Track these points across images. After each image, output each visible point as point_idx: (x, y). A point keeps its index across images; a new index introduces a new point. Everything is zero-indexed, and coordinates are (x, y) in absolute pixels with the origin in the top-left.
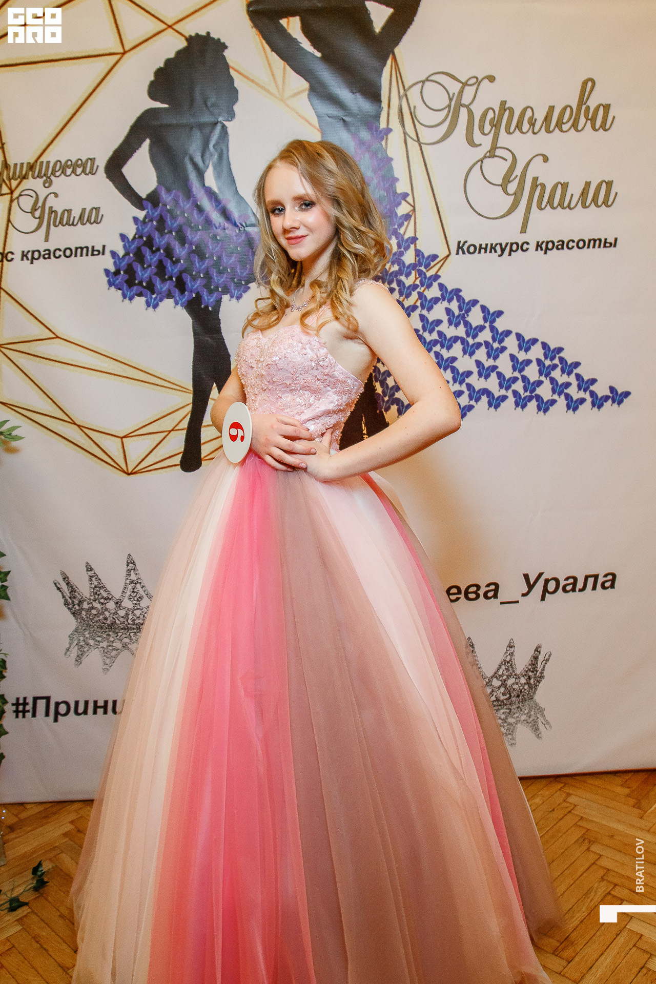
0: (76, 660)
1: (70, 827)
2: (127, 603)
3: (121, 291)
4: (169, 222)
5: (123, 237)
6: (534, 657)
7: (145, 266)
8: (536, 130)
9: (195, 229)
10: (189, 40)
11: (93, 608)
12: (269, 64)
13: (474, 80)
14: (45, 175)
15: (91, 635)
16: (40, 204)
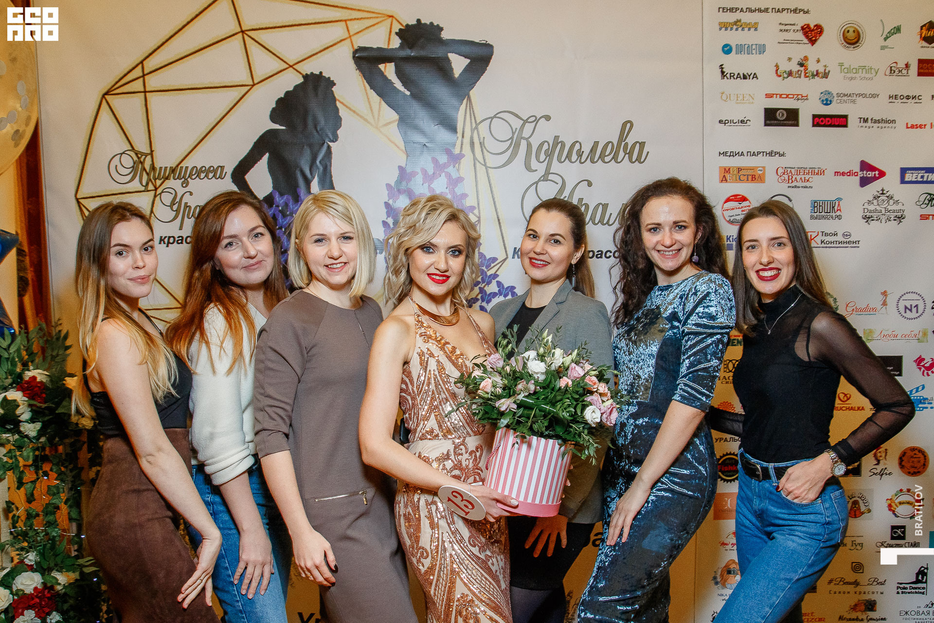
4: (281, 220)
8: (583, 161)
10: (306, 77)
12: (368, 100)
13: (533, 119)
14: (183, 177)
16: (178, 200)
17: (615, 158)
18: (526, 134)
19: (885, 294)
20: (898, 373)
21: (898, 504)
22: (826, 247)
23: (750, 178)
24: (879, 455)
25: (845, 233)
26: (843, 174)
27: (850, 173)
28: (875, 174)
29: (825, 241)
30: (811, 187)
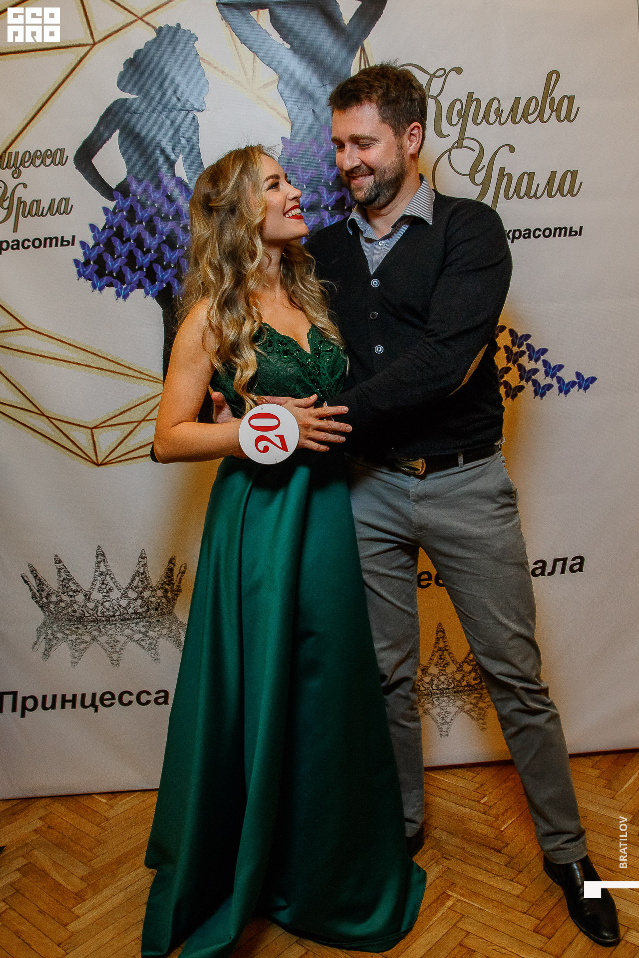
0: (44, 654)
1: (40, 823)
2: (97, 596)
3: (90, 282)
4: (140, 213)
5: (93, 227)
7: (115, 256)
8: (502, 121)
9: (165, 219)
10: (159, 31)
11: (61, 601)
12: (239, 56)
13: (441, 72)
14: (13, 165)
15: (60, 628)
16: (9, 194)
17: (540, 117)
18: (434, 91)
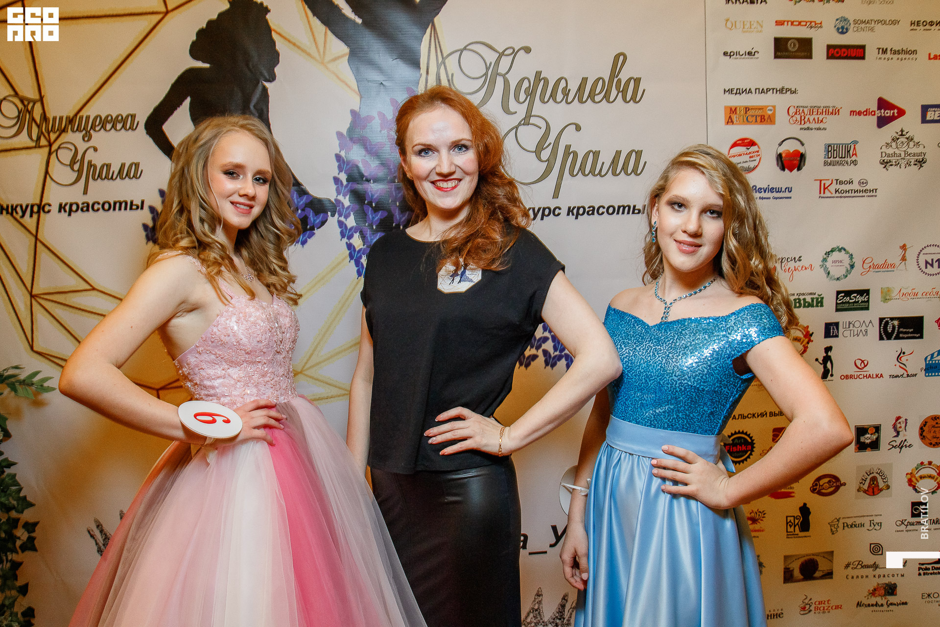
5: (161, 193)
6: (561, 605)
8: (569, 101)
12: (311, 29)
13: (510, 51)
14: (84, 129)
16: (79, 157)
17: (607, 97)
18: (502, 69)
19: (904, 247)
20: (919, 335)
21: (919, 479)
22: (841, 197)
23: (759, 119)
24: (899, 425)
25: (862, 181)
26: (859, 113)
27: (867, 113)
28: (893, 113)
29: (840, 190)
30: (825, 129)
